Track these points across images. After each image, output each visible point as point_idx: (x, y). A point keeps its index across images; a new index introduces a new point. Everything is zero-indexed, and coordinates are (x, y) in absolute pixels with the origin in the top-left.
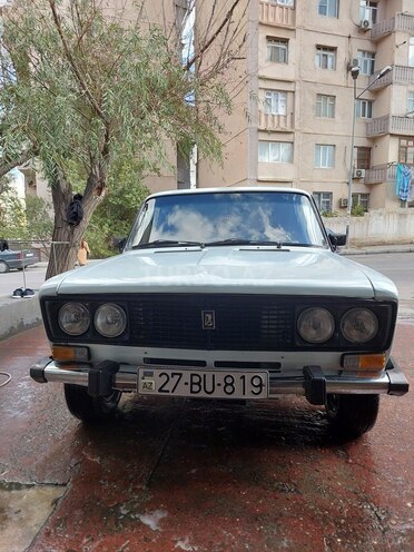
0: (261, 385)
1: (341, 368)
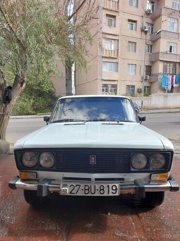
0: (116, 189)
1: (150, 180)
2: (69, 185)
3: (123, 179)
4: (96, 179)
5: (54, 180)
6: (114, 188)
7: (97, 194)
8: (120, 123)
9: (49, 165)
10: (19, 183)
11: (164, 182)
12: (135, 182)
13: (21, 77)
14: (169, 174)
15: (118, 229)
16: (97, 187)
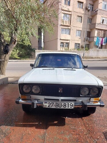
0: (72, 105)
1: (89, 101)
2: (48, 102)
3: (76, 100)
4: (62, 100)
5: (40, 100)
6: (71, 105)
7: (62, 108)
8: (74, 69)
9: (38, 92)
10: (21, 101)
11: (97, 102)
12: (82, 102)
13: (14, 39)
14: (100, 98)
15: (72, 125)
16: (63, 104)
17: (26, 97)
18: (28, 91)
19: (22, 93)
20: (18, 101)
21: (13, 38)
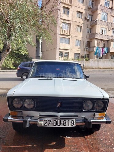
1: (94, 117)
2: (44, 120)
3: (77, 116)
4: (61, 116)
5: (34, 116)
6: (72, 122)
7: (62, 126)
8: (74, 79)
9: (31, 106)
10: (10, 118)
11: (102, 118)
12: (85, 119)
13: (8, 46)
14: (105, 113)
15: (73, 146)
16: (62, 121)
17: (17, 114)
18: (19, 106)
19: (12, 108)
20: (6, 118)
21: (6, 45)
